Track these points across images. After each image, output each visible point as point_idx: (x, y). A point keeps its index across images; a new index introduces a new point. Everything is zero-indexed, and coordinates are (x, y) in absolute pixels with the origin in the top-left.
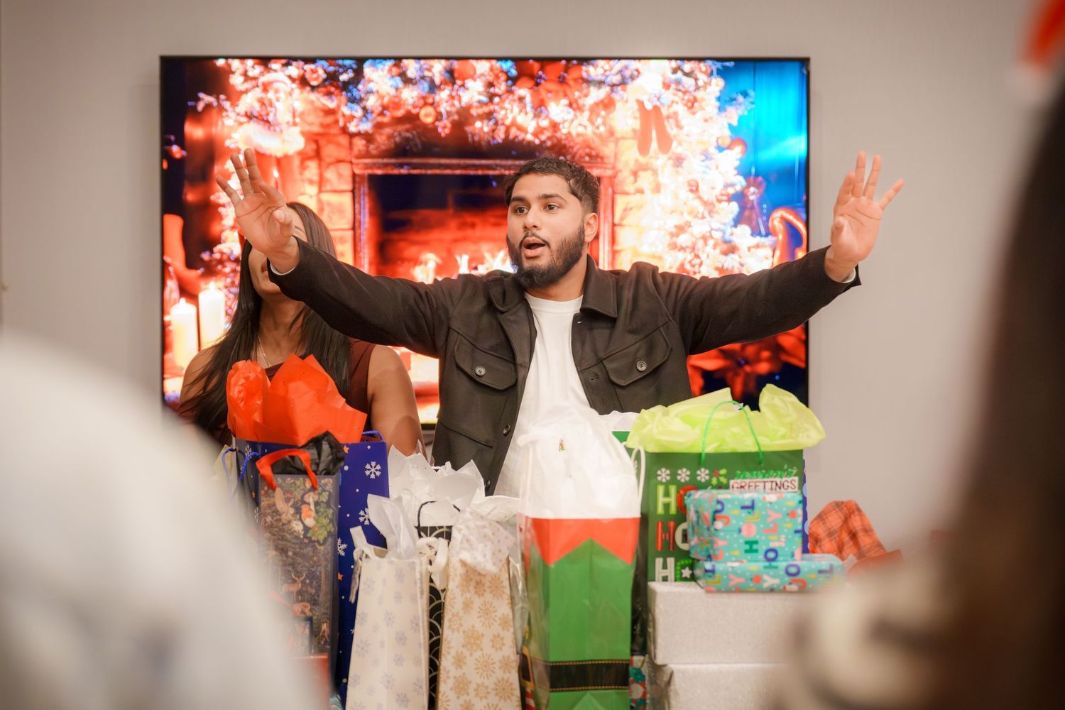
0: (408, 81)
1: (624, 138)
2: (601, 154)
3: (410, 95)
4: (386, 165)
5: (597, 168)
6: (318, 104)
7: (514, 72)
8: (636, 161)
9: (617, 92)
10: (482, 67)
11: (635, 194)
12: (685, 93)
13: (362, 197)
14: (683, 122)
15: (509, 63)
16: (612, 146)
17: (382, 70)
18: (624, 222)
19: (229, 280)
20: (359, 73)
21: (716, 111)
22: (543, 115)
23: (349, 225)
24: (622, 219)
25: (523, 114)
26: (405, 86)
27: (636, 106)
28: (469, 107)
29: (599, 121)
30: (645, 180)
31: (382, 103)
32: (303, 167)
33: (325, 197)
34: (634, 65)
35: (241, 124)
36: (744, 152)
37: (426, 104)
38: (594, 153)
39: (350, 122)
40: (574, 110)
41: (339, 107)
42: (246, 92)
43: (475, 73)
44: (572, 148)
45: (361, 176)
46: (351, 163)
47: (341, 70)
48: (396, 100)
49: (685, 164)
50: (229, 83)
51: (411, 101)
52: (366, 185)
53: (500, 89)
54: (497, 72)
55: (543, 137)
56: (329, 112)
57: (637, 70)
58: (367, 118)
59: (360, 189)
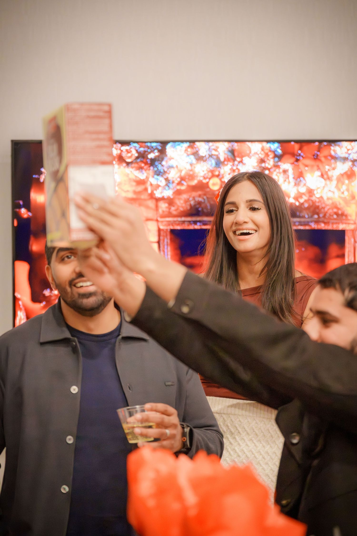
0: (200, 159)
2: (346, 213)
3: (201, 169)
4: (184, 223)
5: (343, 223)
6: (132, 176)
7: (280, 151)
9: (356, 166)
10: (256, 147)
13: (166, 247)
15: (276, 145)
20: (162, 151)
22: (302, 184)
25: (286, 183)
26: (197, 163)
29: (344, 188)
31: (180, 175)
37: (213, 176)
38: (340, 212)
39: (156, 190)
40: (325, 180)
41: (147, 178)
43: (250, 152)
44: (324, 208)
45: (165, 231)
46: (157, 221)
47: (149, 150)
48: (191, 173)
51: (202, 174)
52: (169, 237)
53: (269, 164)
54: (267, 151)
55: (302, 201)
56: (140, 182)
58: (169, 186)
59: (164, 240)
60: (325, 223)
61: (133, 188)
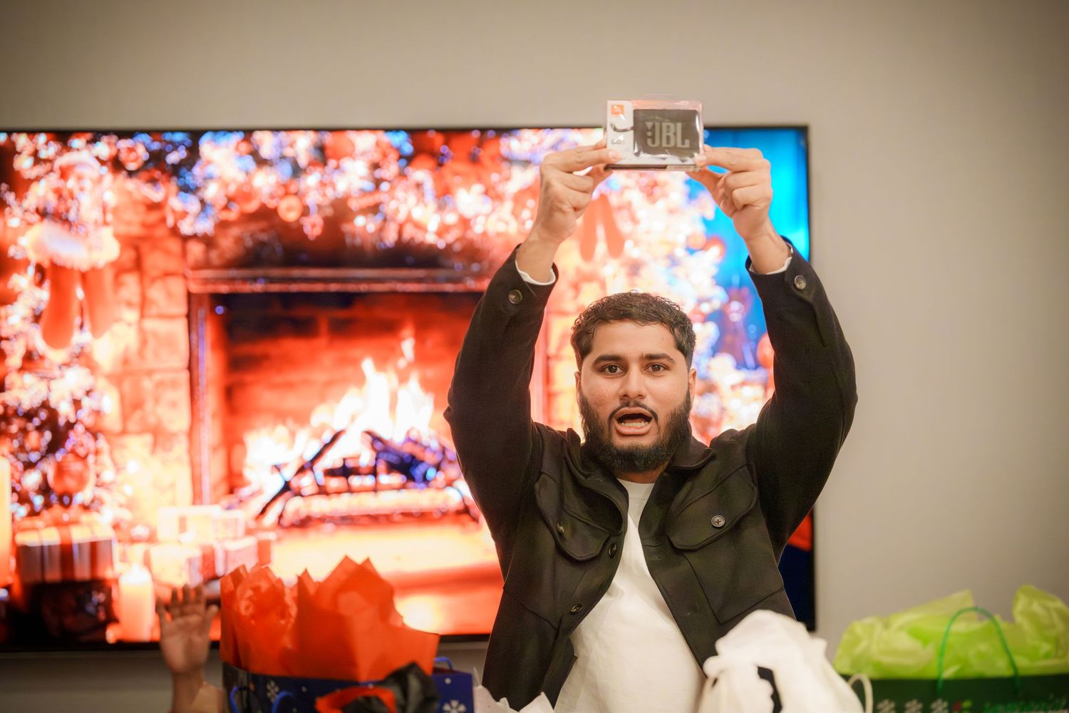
0: (261, 162)
3: (265, 182)
4: (231, 280)
6: (137, 196)
7: (408, 148)
8: (578, 269)
10: (364, 142)
13: (200, 324)
14: (641, 214)
15: (402, 136)
17: (227, 146)
18: (562, 353)
19: (16, 444)
20: (194, 152)
21: (684, 199)
22: (450, 206)
23: (185, 363)
24: (559, 348)
25: (421, 206)
26: (258, 169)
28: (347, 198)
29: (526, 214)
31: (227, 192)
32: (117, 283)
33: (150, 324)
35: (30, 224)
36: (725, 254)
37: (287, 194)
39: (182, 220)
40: (492, 199)
41: (166, 199)
42: (38, 179)
43: (354, 150)
45: (200, 296)
46: (185, 277)
47: (169, 148)
48: (246, 188)
49: (643, 272)
50: (12, 168)
51: (266, 190)
52: (206, 307)
53: (389, 172)
54: (385, 148)
55: (450, 238)
56: (153, 207)
58: (206, 214)
59: (197, 313)
61: (141, 218)
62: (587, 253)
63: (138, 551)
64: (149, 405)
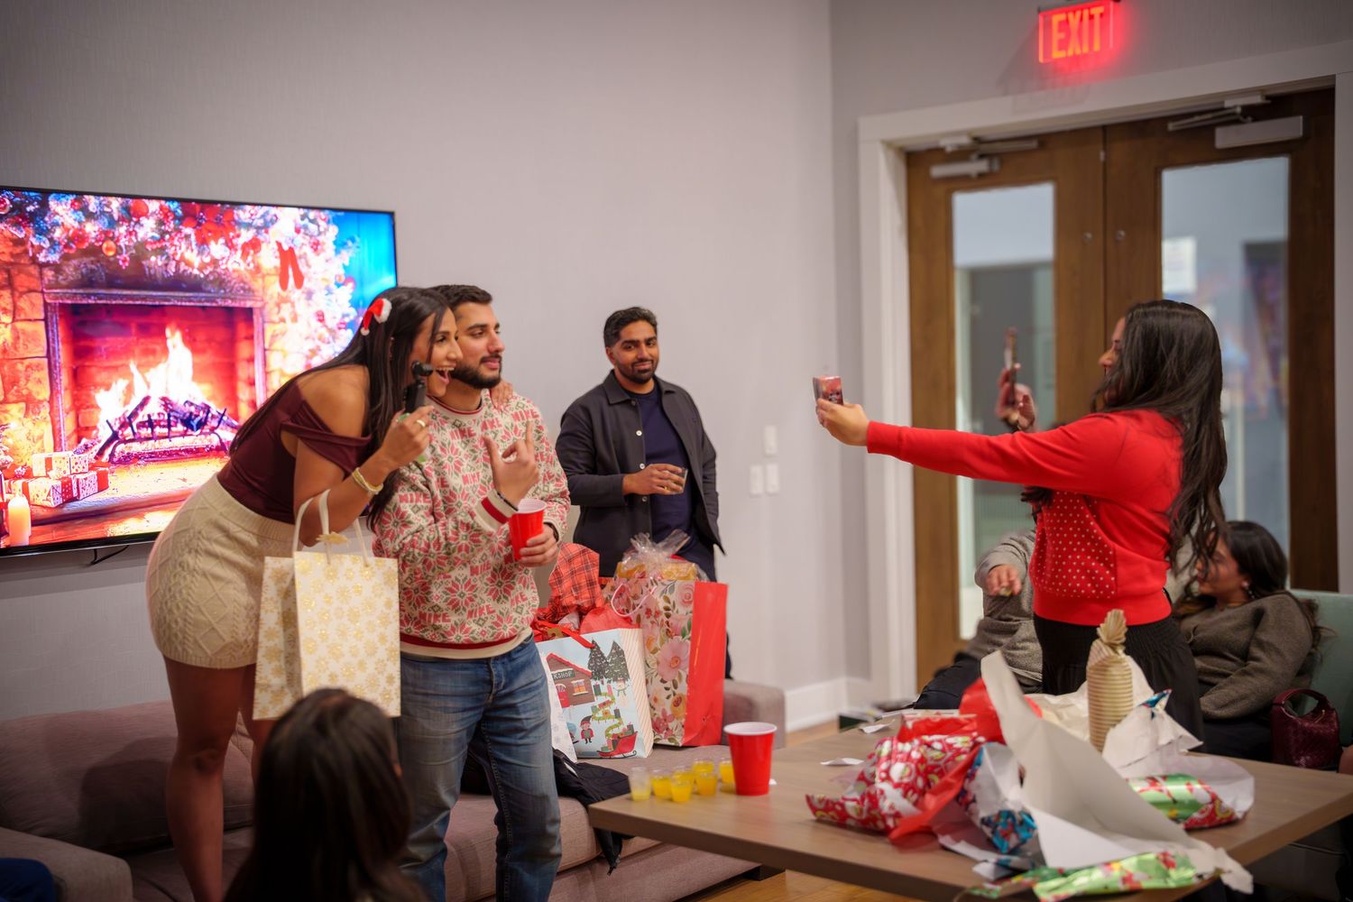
0: (90, 216)
1: (268, 274)
2: (252, 288)
3: (92, 229)
4: (75, 295)
5: (250, 300)
6: (8, 235)
7: (180, 212)
8: (279, 294)
9: (261, 234)
10: (153, 206)
11: (279, 323)
12: (311, 236)
13: (54, 326)
14: (311, 262)
15: (176, 204)
16: (260, 281)
17: (66, 204)
18: (273, 347)
20: (44, 205)
21: (333, 253)
22: (206, 253)
23: (44, 354)
24: (271, 344)
25: (189, 251)
26: (87, 221)
27: (276, 247)
28: (145, 242)
29: (250, 258)
30: (286, 311)
31: (68, 235)
33: (19, 325)
34: (273, 211)
36: (354, 288)
37: (107, 238)
38: (247, 287)
39: (39, 253)
40: (229, 248)
41: (27, 237)
43: (148, 212)
44: (230, 282)
45: (53, 306)
46: (42, 292)
47: (27, 201)
48: (80, 233)
49: (314, 297)
51: (94, 235)
52: (57, 314)
53: (169, 227)
54: (166, 211)
55: (207, 272)
56: (18, 242)
57: (275, 216)
58: (54, 249)
59: (52, 318)
60: (232, 300)
61: (10, 250)
62: (284, 285)
63: (18, 484)
64: (22, 382)
